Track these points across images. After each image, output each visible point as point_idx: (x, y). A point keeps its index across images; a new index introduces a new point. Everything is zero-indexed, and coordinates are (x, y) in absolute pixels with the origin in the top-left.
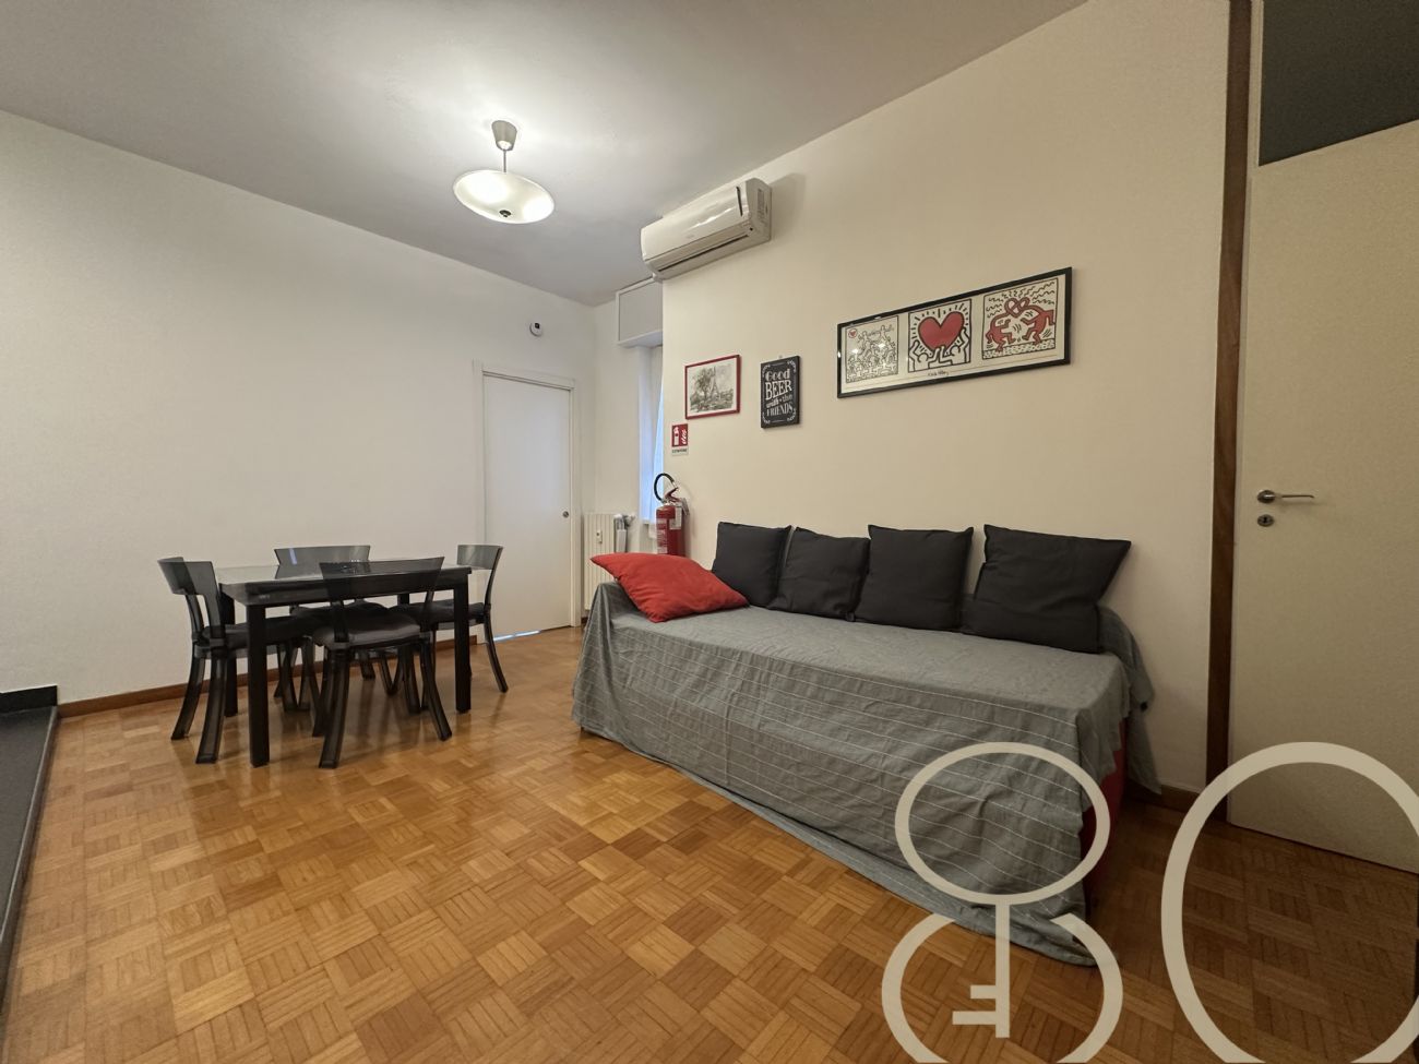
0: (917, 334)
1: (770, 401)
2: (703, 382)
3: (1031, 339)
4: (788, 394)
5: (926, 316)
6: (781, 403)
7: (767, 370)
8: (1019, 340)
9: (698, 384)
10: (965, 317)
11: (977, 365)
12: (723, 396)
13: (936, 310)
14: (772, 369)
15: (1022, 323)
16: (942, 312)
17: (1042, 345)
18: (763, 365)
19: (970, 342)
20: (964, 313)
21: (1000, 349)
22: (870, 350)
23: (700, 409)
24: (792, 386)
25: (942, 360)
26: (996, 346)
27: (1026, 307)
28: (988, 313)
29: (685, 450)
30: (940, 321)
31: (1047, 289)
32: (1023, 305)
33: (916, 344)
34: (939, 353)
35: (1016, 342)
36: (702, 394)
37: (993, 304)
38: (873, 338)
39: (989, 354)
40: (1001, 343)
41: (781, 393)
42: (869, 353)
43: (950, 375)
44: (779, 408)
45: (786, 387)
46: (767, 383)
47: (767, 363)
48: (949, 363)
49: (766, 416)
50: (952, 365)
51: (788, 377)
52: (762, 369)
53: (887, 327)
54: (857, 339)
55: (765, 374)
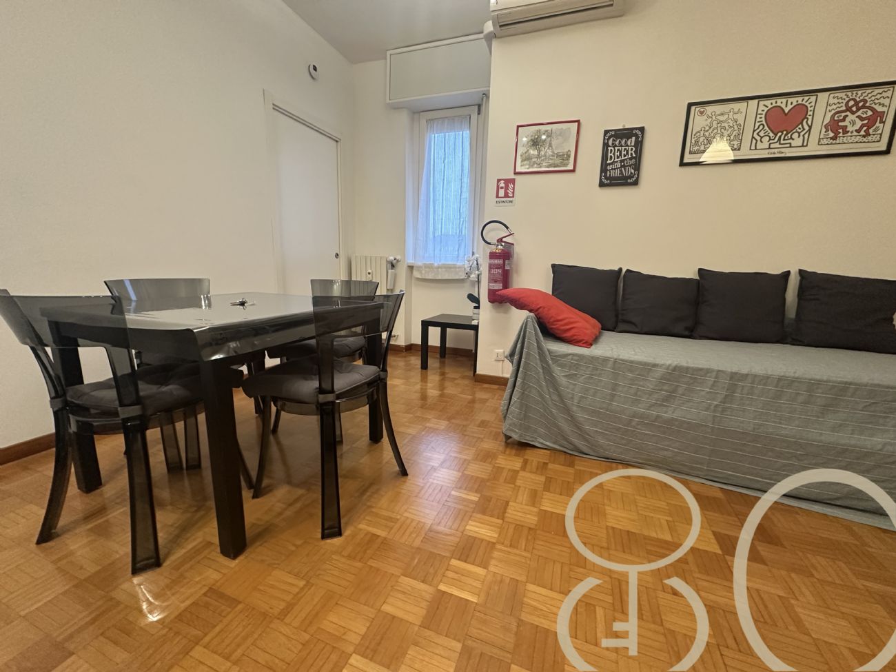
0: (763, 119)
1: (610, 164)
2: (537, 142)
3: (862, 133)
4: (630, 159)
5: (774, 105)
6: (622, 166)
7: (610, 136)
8: (852, 132)
9: (531, 143)
10: (809, 109)
11: (813, 149)
12: (558, 156)
13: (784, 101)
14: (616, 136)
15: (857, 119)
16: (789, 103)
17: (870, 138)
18: (606, 132)
19: (810, 130)
20: (809, 106)
21: (834, 138)
22: (717, 128)
23: (532, 166)
24: (635, 152)
25: (782, 142)
26: (831, 135)
27: (864, 107)
28: (829, 108)
29: (511, 202)
30: (786, 110)
31: (884, 94)
32: (861, 105)
33: (761, 127)
34: (780, 137)
35: (849, 134)
36: (535, 152)
37: (836, 101)
38: (721, 118)
39: (825, 141)
40: (836, 133)
41: (623, 158)
42: (715, 131)
43: (787, 155)
44: (621, 171)
45: (630, 152)
46: (609, 148)
47: (611, 131)
48: (788, 145)
49: (605, 176)
50: (791, 147)
51: (633, 144)
52: (605, 135)
53: (736, 110)
54: (705, 117)
55: (608, 139)
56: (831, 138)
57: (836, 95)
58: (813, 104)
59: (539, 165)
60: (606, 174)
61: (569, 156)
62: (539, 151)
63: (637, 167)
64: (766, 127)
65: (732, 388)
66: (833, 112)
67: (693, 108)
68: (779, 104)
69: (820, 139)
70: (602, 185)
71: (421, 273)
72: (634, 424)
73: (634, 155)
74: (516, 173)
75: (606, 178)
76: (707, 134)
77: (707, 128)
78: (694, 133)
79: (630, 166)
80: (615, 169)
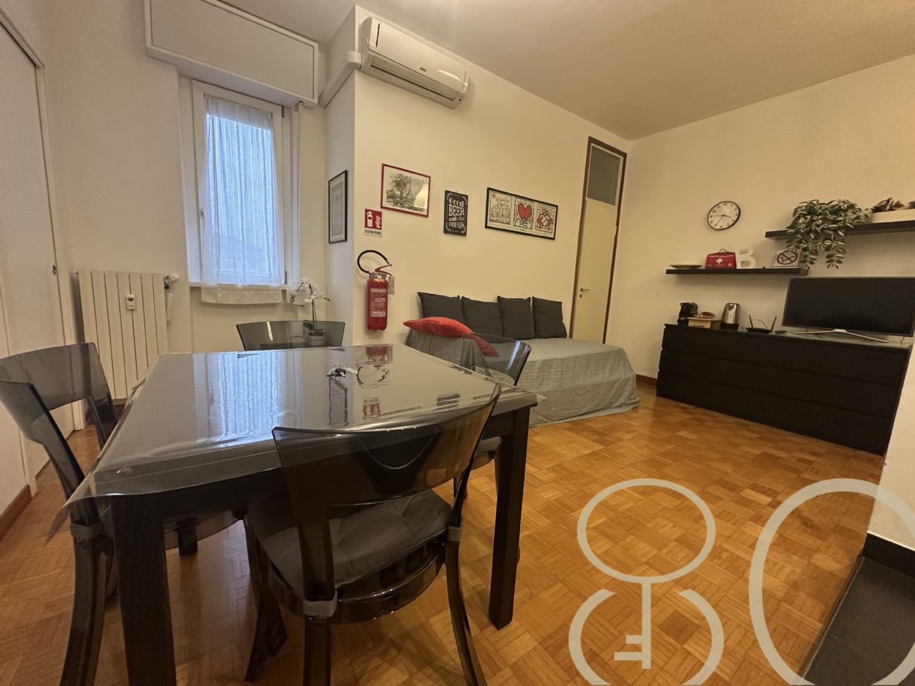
0: (517, 209)
1: (451, 217)
2: (399, 184)
3: (547, 227)
4: (461, 216)
9: (394, 184)
11: (534, 232)
12: (416, 201)
14: (451, 196)
15: (546, 220)
16: (525, 203)
17: (549, 230)
19: (533, 220)
23: (396, 204)
25: (524, 224)
30: (525, 207)
31: (552, 210)
32: (546, 213)
34: (523, 221)
35: (544, 227)
36: (398, 193)
37: (540, 208)
38: (503, 203)
41: (458, 215)
42: (500, 210)
43: (526, 232)
44: (457, 224)
45: (461, 212)
46: (450, 205)
47: (450, 192)
50: (527, 228)
51: (463, 206)
52: (446, 195)
53: (507, 200)
54: (495, 199)
55: (449, 198)
56: (539, 227)
57: (540, 205)
58: (533, 207)
59: (402, 205)
60: (448, 224)
61: (424, 203)
62: (402, 193)
63: (465, 223)
64: (518, 214)
66: (539, 214)
67: (490, 191)
68: (522, 202)
69: (536, 227)
70: (445, 231)
73: (463, 214)
74: (382, 207)
75: (449, 227)
76: (496, 210)
77: (496, 207)
78: (491, 208)
79: (462, 221)
80: (453, 222)
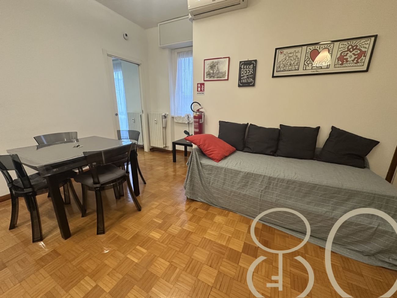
0: (309, 55)
1: (243, 77)
2: (212, 67)
3: (355, 61)
4: (251, 74)
5: (314, 48)
6: (247, 78)
7: (242, 65)
8: (350, 61)
9: (210, 67)
10: (330, 50)
11: (332, 69)
12: (221, 73)
13: (319, 46)
14: (245, 64)
15: (353, 55)
16: (321, 48)
17: (358, 64)
18: (240, 62)
19: (330, 60)
21: (342, 64)
23: (210, 77)
24: (253, 72)
25: (318, 66)
27: (356, 49)
28: (339, 50)
29: (203, 93)
30: (320, 51)
31: (366, 42)
32: (355, 48)
33: (308, 59)
34: (317, 64)
35: (349, 62)
36: (212, 72)
37: (343, 46)
38: (290, 55)
39: (337, 66)
40: (343, 62)
41: (248, 74)
42: (288, 61)
43: (320, 72)
44: (247, 80)
45: (250, 71)
46: (242, 70)
47: (242, 62)
48: (320, 68)
49: (240, 82)
50: (321, 68)
51: (252, 68)
52: (240, 64)
53: (297, 51)
54: (283, 55)
55: (241, 66)
56: (340, 64)
57: (343, 43)
58: (332, 48)
59: (214, 77)
60: (241, 81)
61: (225, 73)
62: (214, 71)
63: (254, 78)
64: (310, 59)
65: (269, 183)
66: (341, 51)
67: (278, 51)
68: (316, 48)
69: (335, 65)
70: (239, 86)
71: (177, 120)
72: (231, 195)
73: (252, 73)
74: (204, 81)
75: (241, 83)
76: (284, 63)
77: (284, 60)
78: (278, 62)
79: (251, 78)
80: (244, 79)
